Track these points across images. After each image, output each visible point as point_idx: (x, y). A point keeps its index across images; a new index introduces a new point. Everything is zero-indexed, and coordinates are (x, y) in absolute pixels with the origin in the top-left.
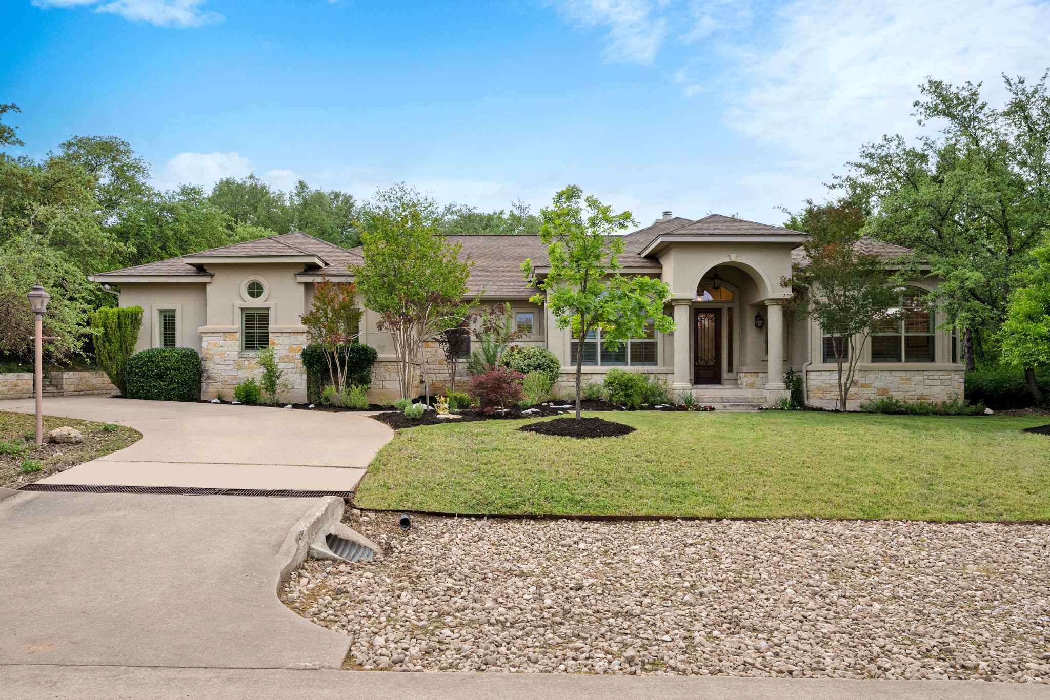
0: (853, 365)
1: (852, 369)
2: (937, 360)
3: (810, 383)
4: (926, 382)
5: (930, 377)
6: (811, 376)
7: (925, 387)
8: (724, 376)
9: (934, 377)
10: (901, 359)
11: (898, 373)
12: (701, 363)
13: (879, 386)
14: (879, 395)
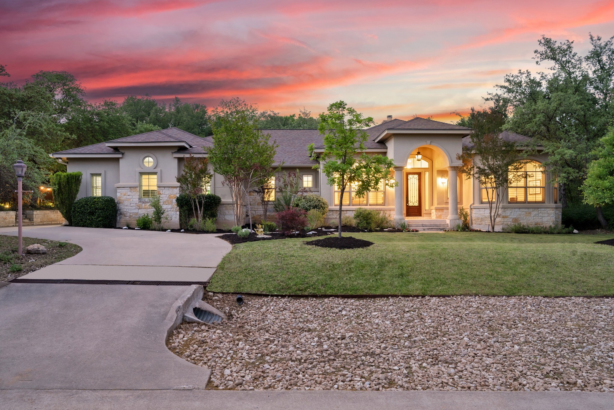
0: (498, 205)
1: (498, 207)
2: (546, 202)
3: (473, 215)
4: (540, 214)
5: (542, 212)
6: (474, 211)
7: (539, 218)
8: (423, 211)
9: (544, 212)
10: (526, 202)
11: (524, 210)
12: (410, 204)
13: (513, 217)
14: (513, 222)
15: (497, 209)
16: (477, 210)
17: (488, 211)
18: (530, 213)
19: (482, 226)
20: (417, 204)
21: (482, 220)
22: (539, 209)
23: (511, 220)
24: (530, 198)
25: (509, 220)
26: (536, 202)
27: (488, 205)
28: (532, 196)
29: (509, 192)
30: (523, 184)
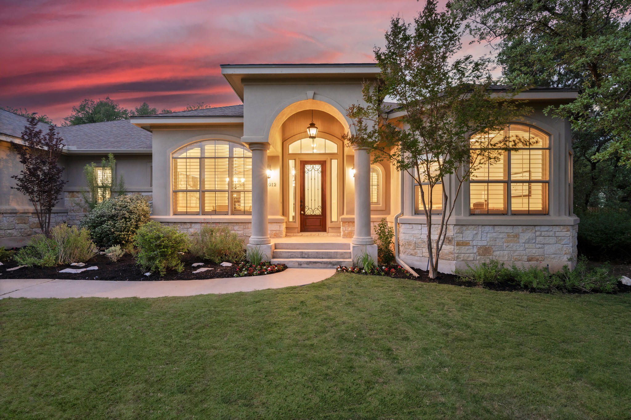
0: (446, 218)
1: (445, 223)
2: (552, 212)
3: (402, 237)
4: (539, 239)
5: (543, 234)
6: (402, 228)
7: (538, 246)
8: (329, 224)
9: (549, 233)
10: (507, 211)
11: (503, 229)
12: (308, 212)
13: (480, 243)
14: (479, 255)
15: (444, 226)
16: (408, 226)
17: (425, 230)
18: (517, 236)
19: (416, 258)
20: (318, 212)
21: (416, 246)
22: (537, 228)
23: (475, 250)
24: (517, 205)
25: (471, 251)
26: (529, 213)
27: (423, 218)
28: (519, 200)
29: (471, 192)
30: (502, 175)
